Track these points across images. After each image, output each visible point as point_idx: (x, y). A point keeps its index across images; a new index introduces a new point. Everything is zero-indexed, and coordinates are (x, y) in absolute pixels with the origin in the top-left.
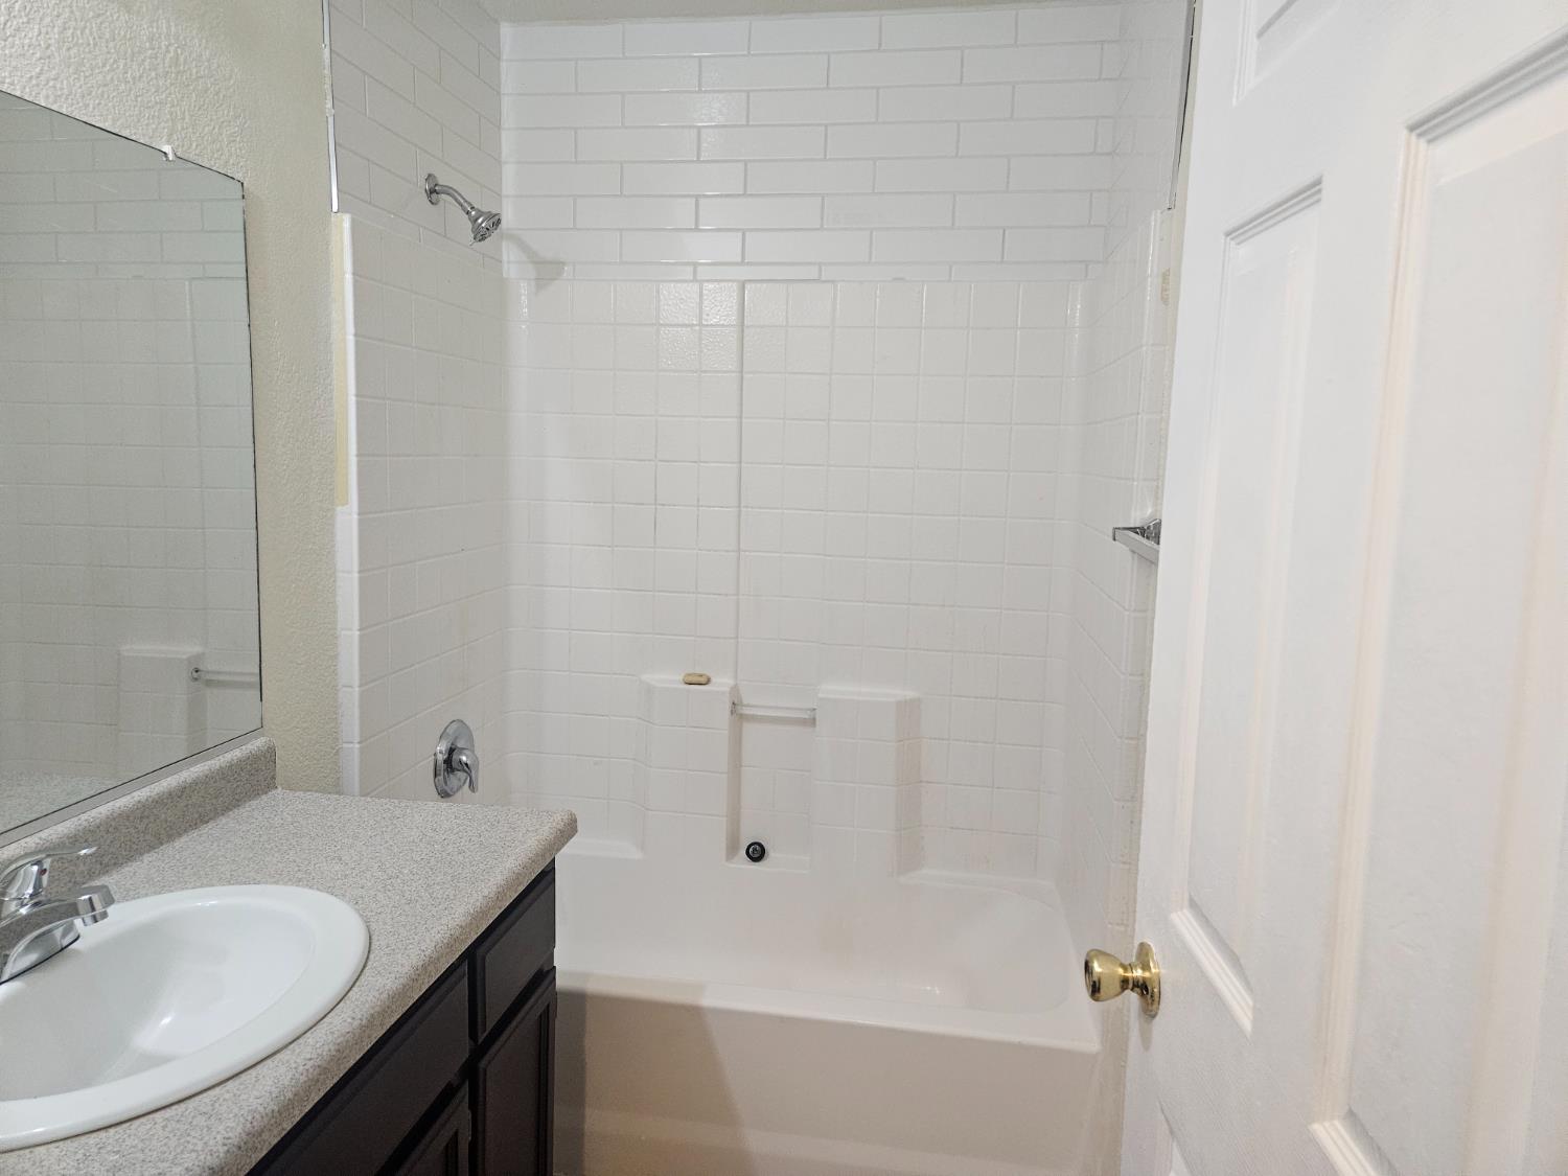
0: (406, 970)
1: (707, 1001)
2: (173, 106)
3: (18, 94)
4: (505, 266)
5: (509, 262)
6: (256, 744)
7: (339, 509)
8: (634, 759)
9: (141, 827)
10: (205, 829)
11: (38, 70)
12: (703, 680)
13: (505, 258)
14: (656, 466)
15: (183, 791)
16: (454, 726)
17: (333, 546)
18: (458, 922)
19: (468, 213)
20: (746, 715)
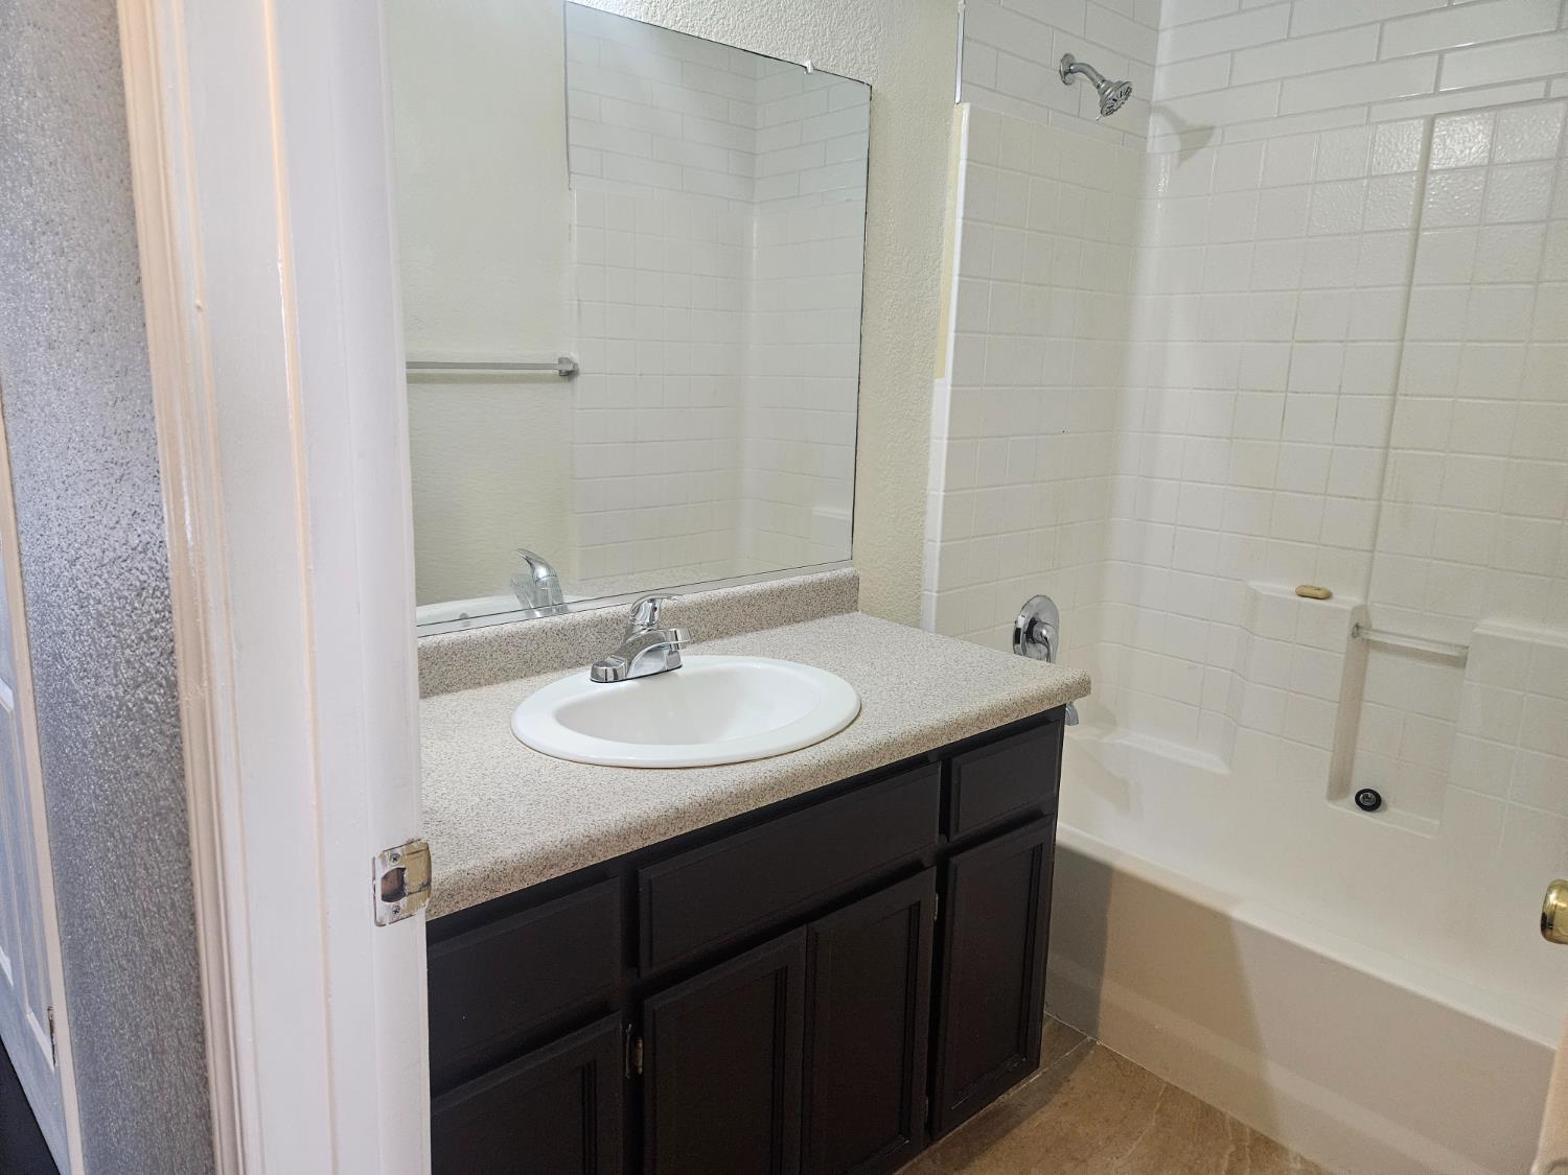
0: (870, 740)
1: (1237, 913)
2: (816, 26)
3: (696, 34)
4: (1150, 141)
5: (1154, 137)
6: (846, 571)
7: (937, 381)
8: (1233, 671)
9: (748, 611)
10: (796, 626)
11: (711, 13)
12: (1319, 594)
13: (1150, 134)
14: (1292, 347)
15: (781, 593)
16: (1038, 600)
17: (929, 415)
18: (930, 723)
19: (1098, 87)
20: (1374, 642)
